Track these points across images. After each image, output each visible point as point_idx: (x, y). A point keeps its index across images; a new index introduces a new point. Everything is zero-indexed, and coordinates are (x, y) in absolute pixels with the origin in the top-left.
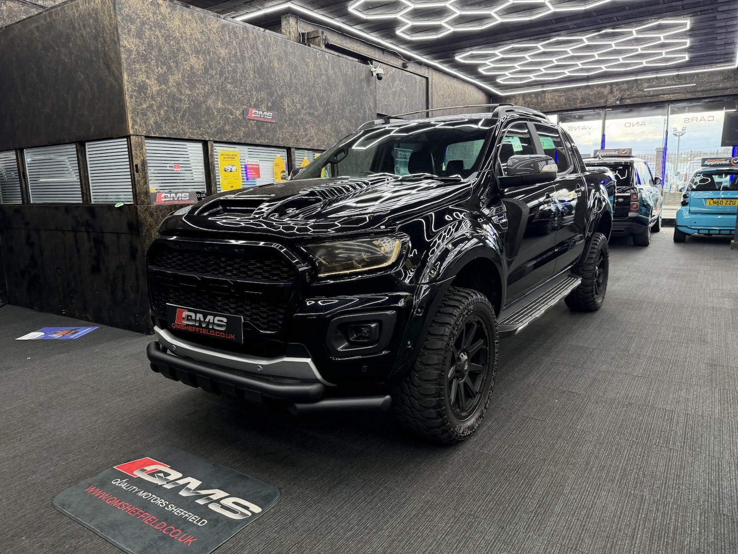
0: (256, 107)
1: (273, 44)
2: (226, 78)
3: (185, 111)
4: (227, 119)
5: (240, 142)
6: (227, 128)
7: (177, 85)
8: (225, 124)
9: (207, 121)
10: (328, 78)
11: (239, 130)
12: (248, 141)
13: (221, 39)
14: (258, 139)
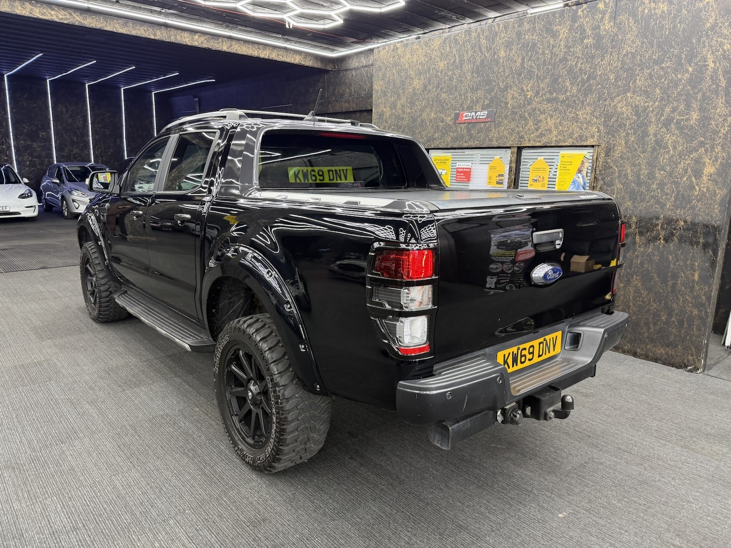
0: (470, 109)
1: (502, 31)
2: (442, 89)
3: (405, 127)
4: (437, 127)
5: (447, 147)
6: (436, 135)
7: (402, 107)
8: (435, 132)
9: (420, 132)
10: (598, 38)
11: (448, 136)
12: (455, 146)
13: (442, 53)
14: (466, 142)
